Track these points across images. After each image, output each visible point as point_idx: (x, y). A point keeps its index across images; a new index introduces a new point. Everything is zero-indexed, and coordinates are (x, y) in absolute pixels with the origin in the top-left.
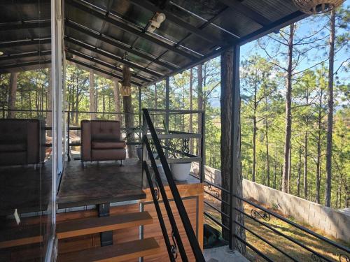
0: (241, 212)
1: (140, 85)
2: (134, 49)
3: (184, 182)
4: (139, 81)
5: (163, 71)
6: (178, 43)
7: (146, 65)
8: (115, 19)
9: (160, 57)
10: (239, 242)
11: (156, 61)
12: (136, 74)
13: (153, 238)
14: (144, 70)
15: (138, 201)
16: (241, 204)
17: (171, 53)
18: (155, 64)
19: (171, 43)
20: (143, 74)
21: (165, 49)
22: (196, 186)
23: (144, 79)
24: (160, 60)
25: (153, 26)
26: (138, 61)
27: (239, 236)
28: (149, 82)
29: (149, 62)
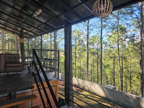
0: (72, 90)
1: (28, 38)
2: (26, 22)
3: (51, 80)
4: (28, 36)
5: (39, 32)
6: (47, 22)
7: (32, 30)
8: (17, 8)
9: (38, 27)
10: (71, 102)
11: (37, 28)
12: (26, 33)
13: (37, 106)
14: (31, 31)
15: (30, 90)
16: (72, 87)
17: (43, 25)
18: (36, 29)
19: (44, 21)
20: (30, 33)
21: (41, 24)
22: (56, 81)
23: (30, 35)
24: (39, 28)
25: (36, 14)
26: (27, 27)
27: (71, 100)
28: (32, 37)
29: (33, 28)
